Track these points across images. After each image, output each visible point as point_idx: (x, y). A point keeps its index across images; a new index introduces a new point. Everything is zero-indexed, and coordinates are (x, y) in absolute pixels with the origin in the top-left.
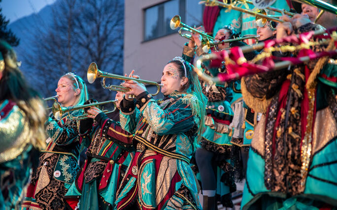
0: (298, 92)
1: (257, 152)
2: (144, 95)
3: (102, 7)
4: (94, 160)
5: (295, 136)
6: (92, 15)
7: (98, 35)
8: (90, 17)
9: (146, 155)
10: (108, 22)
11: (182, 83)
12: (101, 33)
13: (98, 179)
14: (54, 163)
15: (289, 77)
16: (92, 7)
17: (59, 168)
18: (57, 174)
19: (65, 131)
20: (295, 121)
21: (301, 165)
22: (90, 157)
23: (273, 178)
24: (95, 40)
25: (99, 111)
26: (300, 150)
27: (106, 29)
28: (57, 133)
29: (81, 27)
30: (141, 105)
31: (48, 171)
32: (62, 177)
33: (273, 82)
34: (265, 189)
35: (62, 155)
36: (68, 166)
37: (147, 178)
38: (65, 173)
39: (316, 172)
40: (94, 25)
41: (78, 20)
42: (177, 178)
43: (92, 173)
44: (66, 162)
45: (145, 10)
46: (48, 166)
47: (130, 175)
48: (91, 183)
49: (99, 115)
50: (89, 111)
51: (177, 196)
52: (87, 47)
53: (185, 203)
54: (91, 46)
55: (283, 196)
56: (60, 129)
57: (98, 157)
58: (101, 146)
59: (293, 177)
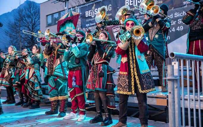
0: (54, 55)
1: (46, 67)
2: (27, 55)
3: (33, 13)
4: (18, 69)
5: (53, 64)
6: (30, 16)
7: (32, 23)
8: (29, 17)
9: (28, 67)
10: (35, 18)
11: (37, 51)
12: (33, 22)
13: (19, 73)
14: (9, 70)
15: (52, 52)
16: (30, 13)
17: (11, 71)
18: (10, 72)
19: (11, 61)
20: (53, 61)
21: (53, 69)
22: (17, 68)
23: (49, 72)
24: (31, 25)
25: (18, 57)
26: (53, 67)
27: (35, 21)
28: (9, 62)
29: (26, 20)
30: (26, 57)
31: (8, 72)
32: (11, 73)
33: (49, 52)
34: (47, 74)
35: (11, 67)
36: (13, 70)
37: (27, 73)
38: (12, 72)
39: (56, 70)
40: (30, 20)
41: (24, 17)
42: (34, 73)
43: (17, 72)
44: (12, 69)
45: (47, 16)
46: (7, 70)
47: (24, 72)
48: (17, 74)
49: (18, 58)
50: (16, 57)
51: (34, 77)
52: (28, 27)
53: (35, 79)
54: (30, 27)
55: (50, 75)
56: (10, 61)
57: (19, 68)
58: (19, 65)
59: (52, 72)
